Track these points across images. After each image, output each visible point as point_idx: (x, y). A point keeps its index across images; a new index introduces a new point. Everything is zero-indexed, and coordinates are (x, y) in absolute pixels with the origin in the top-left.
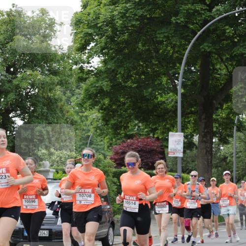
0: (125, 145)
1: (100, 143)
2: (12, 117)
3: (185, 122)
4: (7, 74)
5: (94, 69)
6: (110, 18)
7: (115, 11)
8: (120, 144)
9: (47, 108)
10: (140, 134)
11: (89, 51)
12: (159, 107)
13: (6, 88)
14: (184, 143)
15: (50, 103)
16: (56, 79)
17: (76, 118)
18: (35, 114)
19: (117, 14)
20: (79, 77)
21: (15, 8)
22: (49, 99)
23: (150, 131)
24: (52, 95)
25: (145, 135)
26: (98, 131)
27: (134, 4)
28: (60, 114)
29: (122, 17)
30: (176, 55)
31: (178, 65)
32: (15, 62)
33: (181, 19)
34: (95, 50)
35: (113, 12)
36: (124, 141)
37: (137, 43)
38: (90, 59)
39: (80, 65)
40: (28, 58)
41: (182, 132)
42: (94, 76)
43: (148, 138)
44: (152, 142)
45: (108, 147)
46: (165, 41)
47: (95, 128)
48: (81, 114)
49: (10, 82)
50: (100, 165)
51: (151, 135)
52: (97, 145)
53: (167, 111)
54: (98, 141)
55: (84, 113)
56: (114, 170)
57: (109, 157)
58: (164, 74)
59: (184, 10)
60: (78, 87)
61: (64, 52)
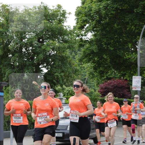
0: (107, 83)
1: (92, 83)
2: (41, 68)
3: (142, 70)
4: (38, 43)
5: (88, 40)
6: (98, 10)
7: (101, 5)
8: (104, 83)
9: (61, 62)
10: (115, 77)
11: (86, 29)
12: (127, 61)
13: (37, 51)
14: (142, 82)
15: (63, 59)
16: (66, 45)
17: (78, 68)
18: (54, 66)
19: (102, 7)
20: (80, 44)
21: (43, 4)
22: (63, 57)
23: (121, 75)
24: (64, 55)
25: (119, 78)
26: (91, 75)
27: (112, 1)
28: (69, 66)
29: (105, 9)
30: (137, 31)
31: (138, 37)
32: (43, 35)
33: (140, 10)
34: (89, 29)
35: (100, 6)
36: (106, 82)
37: (114, 24)
38: (86, 34)
39: (81, 37)
40: (50, 33)
41: (140, 76)
42: (88, 44)
43: (120, 79)
44: (123, 82)
45: (97, 85)
46: (130, 23)
47: (89, 73)
48: (81, 66)
49: (40, 47)
50: (93, 95)
51: (122, 78)
52: (90, 84)
53: (131, 64)
54: (91, 81)
55: (82, 65)
56: (100, 98)
57: (97, 91)
58: (130, 42)
59: (142, 4)
60: (79, 50)
61: (71, 29)
